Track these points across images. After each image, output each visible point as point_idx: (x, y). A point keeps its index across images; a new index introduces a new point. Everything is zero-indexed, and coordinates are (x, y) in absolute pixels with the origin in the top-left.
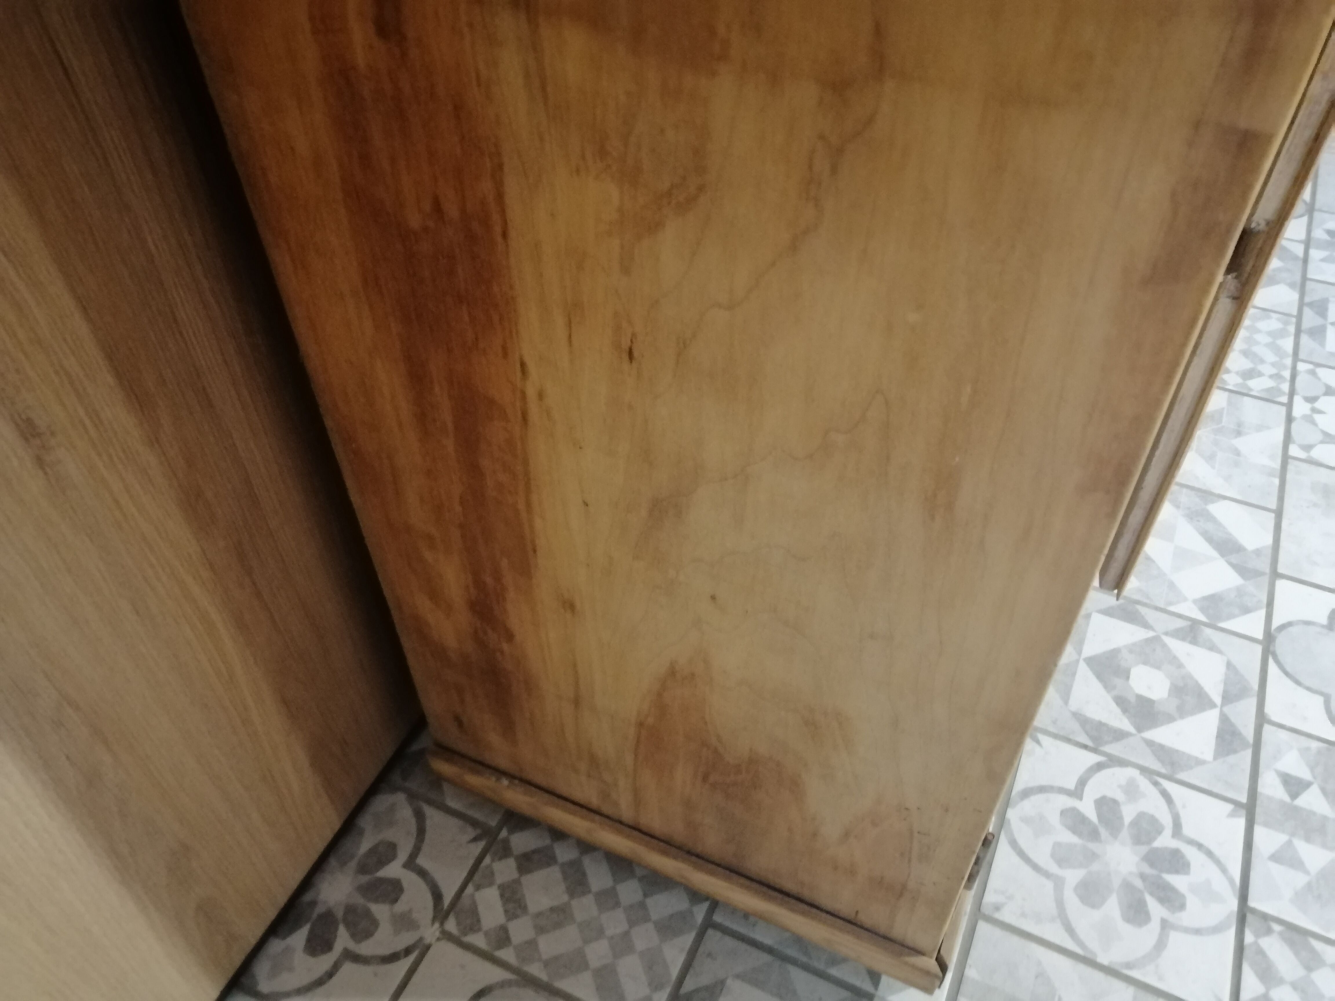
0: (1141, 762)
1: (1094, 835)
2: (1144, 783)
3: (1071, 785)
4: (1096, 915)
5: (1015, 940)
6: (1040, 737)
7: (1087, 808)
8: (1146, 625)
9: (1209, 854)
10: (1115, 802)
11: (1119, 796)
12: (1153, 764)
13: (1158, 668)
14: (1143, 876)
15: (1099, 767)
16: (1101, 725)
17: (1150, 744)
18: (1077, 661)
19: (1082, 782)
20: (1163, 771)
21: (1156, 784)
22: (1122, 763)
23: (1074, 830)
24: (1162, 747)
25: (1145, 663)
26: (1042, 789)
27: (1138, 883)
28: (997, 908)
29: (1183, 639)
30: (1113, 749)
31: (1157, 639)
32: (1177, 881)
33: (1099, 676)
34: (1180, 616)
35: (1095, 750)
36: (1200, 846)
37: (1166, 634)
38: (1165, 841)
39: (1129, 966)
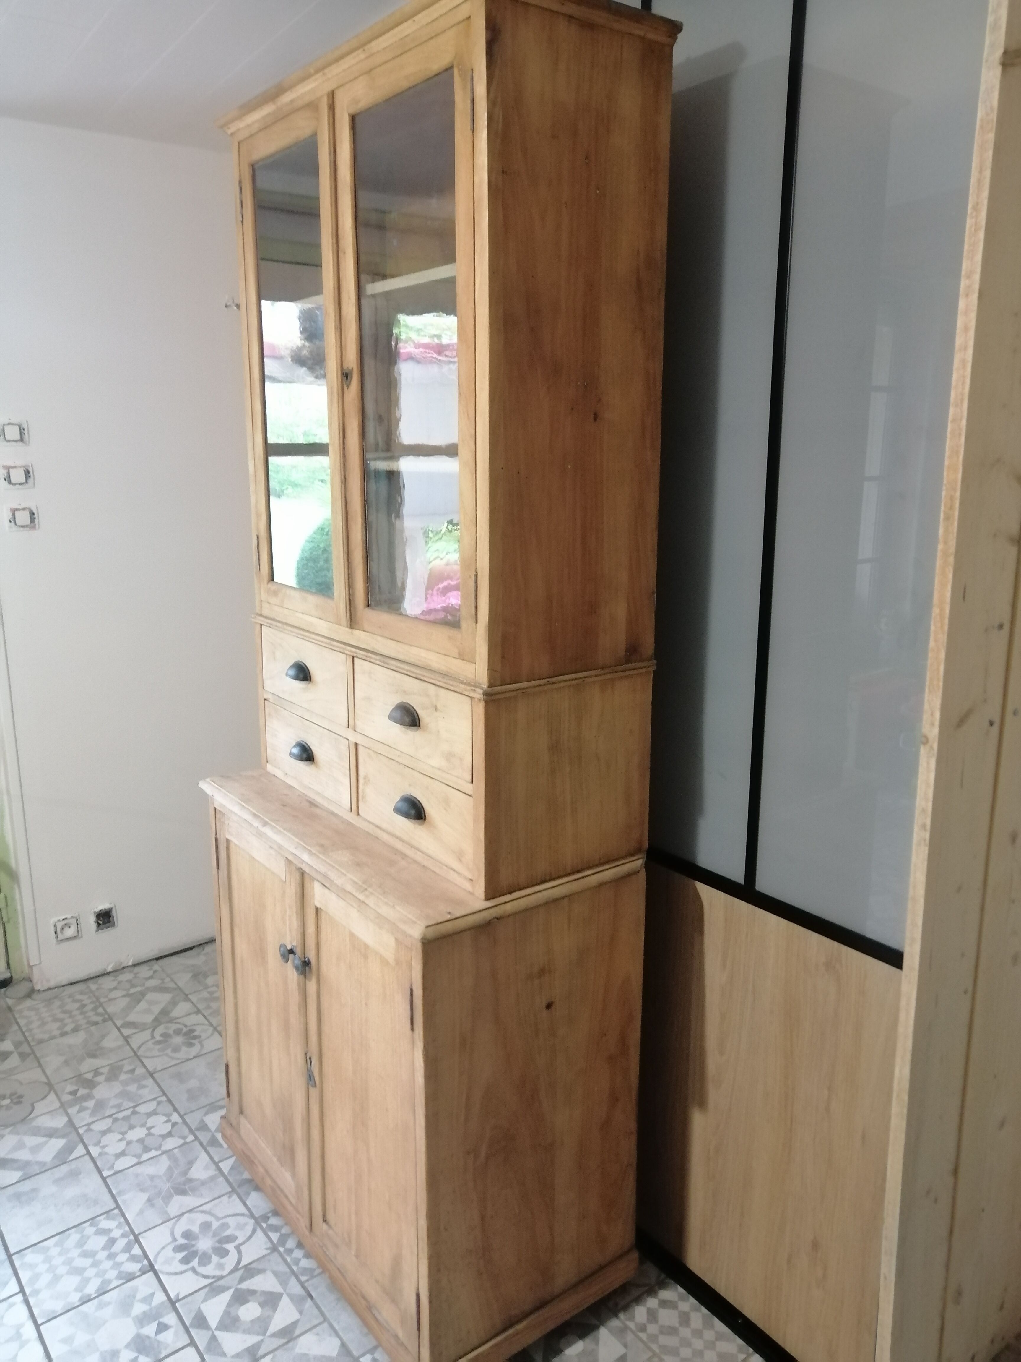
0: (226, 1279)
1: (220, 1241)
2: (218, 1273)
3: (242, 1248)
4: (199, 1222)
5: (216, 1196)
6: (269, 1251)
7: (230, 1247)
8: (274, 1335)
9: (176, 1274)
10: (222, 1257)
11: (223, 1261)
12: (221, 1283)
13: (252, 1321)
14: (193, 1246)
15: (239, 1262)
16: (252, 1276)
17: (228, 1288)
18: (285, 1290)
19: (239, 1252)
20: (215, 1284)
21: (214, 1277)
22: (232, 1272)
23: (228, 1237)
24: (223, 1292)
25: (259, 1317)
26: (250, 1237)
27: (193, 1243)
28: (230, 1197)
29: (253, 1346)
30: (239, 1274)
31: (264, 1334)
32: (181, 1255)
33: (271, 1293)
34: (265, 1356)
35: (245, 1266)
36: (182, 1273)
37: (262, 1340)
38: (195, 1263)
39: (178, 1220)
